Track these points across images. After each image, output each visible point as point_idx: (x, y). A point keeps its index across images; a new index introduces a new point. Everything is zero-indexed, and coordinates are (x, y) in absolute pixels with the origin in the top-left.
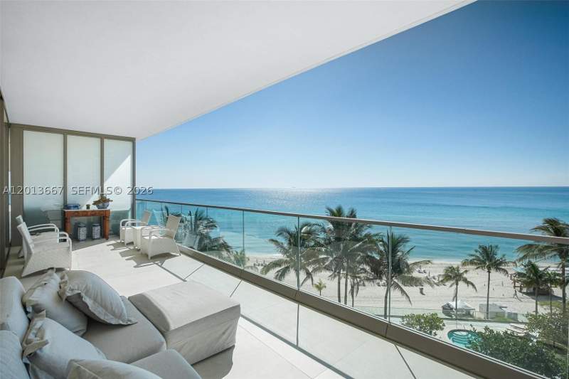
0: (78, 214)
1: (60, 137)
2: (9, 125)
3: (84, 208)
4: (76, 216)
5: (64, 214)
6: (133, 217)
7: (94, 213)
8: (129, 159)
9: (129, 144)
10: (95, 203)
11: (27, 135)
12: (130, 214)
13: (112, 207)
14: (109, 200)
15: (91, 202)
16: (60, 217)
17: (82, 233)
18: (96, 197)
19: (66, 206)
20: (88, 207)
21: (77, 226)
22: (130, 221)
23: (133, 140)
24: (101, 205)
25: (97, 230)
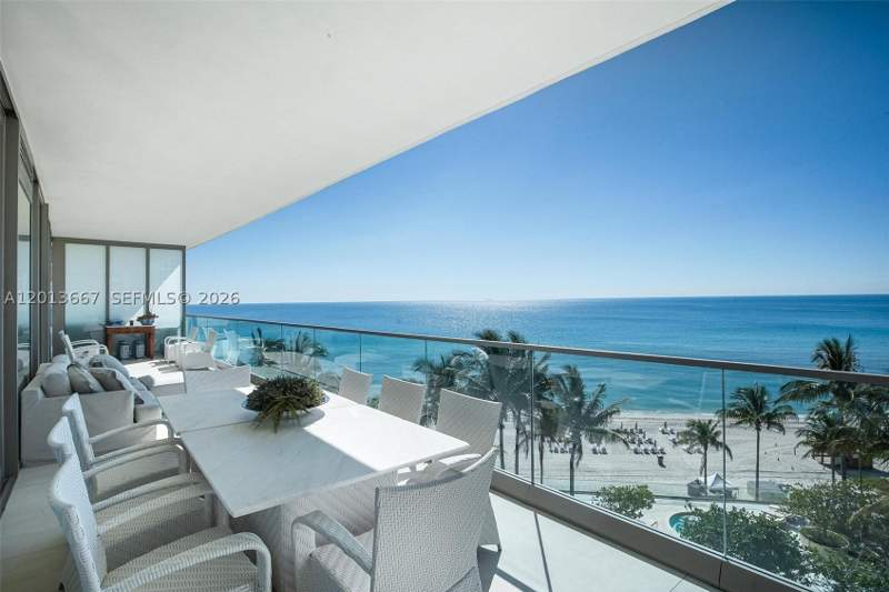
0: (119, 331)
1: (102, 249)
2: (53, 239)
3: (128, 325)
4: (119, 333)
5: (106, 330)
6: (183, 335)
7: (137, 330)
8: (178, 270)
9: (179, 253)
10: (140, 319)
11: (69, 247)
12: (179, 332)
13: (158, 324)
14: (154, 316)
15: (134, 318)
16: (102, 334)
17: (125, 351)
18: (141, 313)
19: (108, 322)
20: (132, 323)
21: (121, 344)
22: (179, 338)
23: (182, 248)
24: (145, 321)
25: (141, 349)
